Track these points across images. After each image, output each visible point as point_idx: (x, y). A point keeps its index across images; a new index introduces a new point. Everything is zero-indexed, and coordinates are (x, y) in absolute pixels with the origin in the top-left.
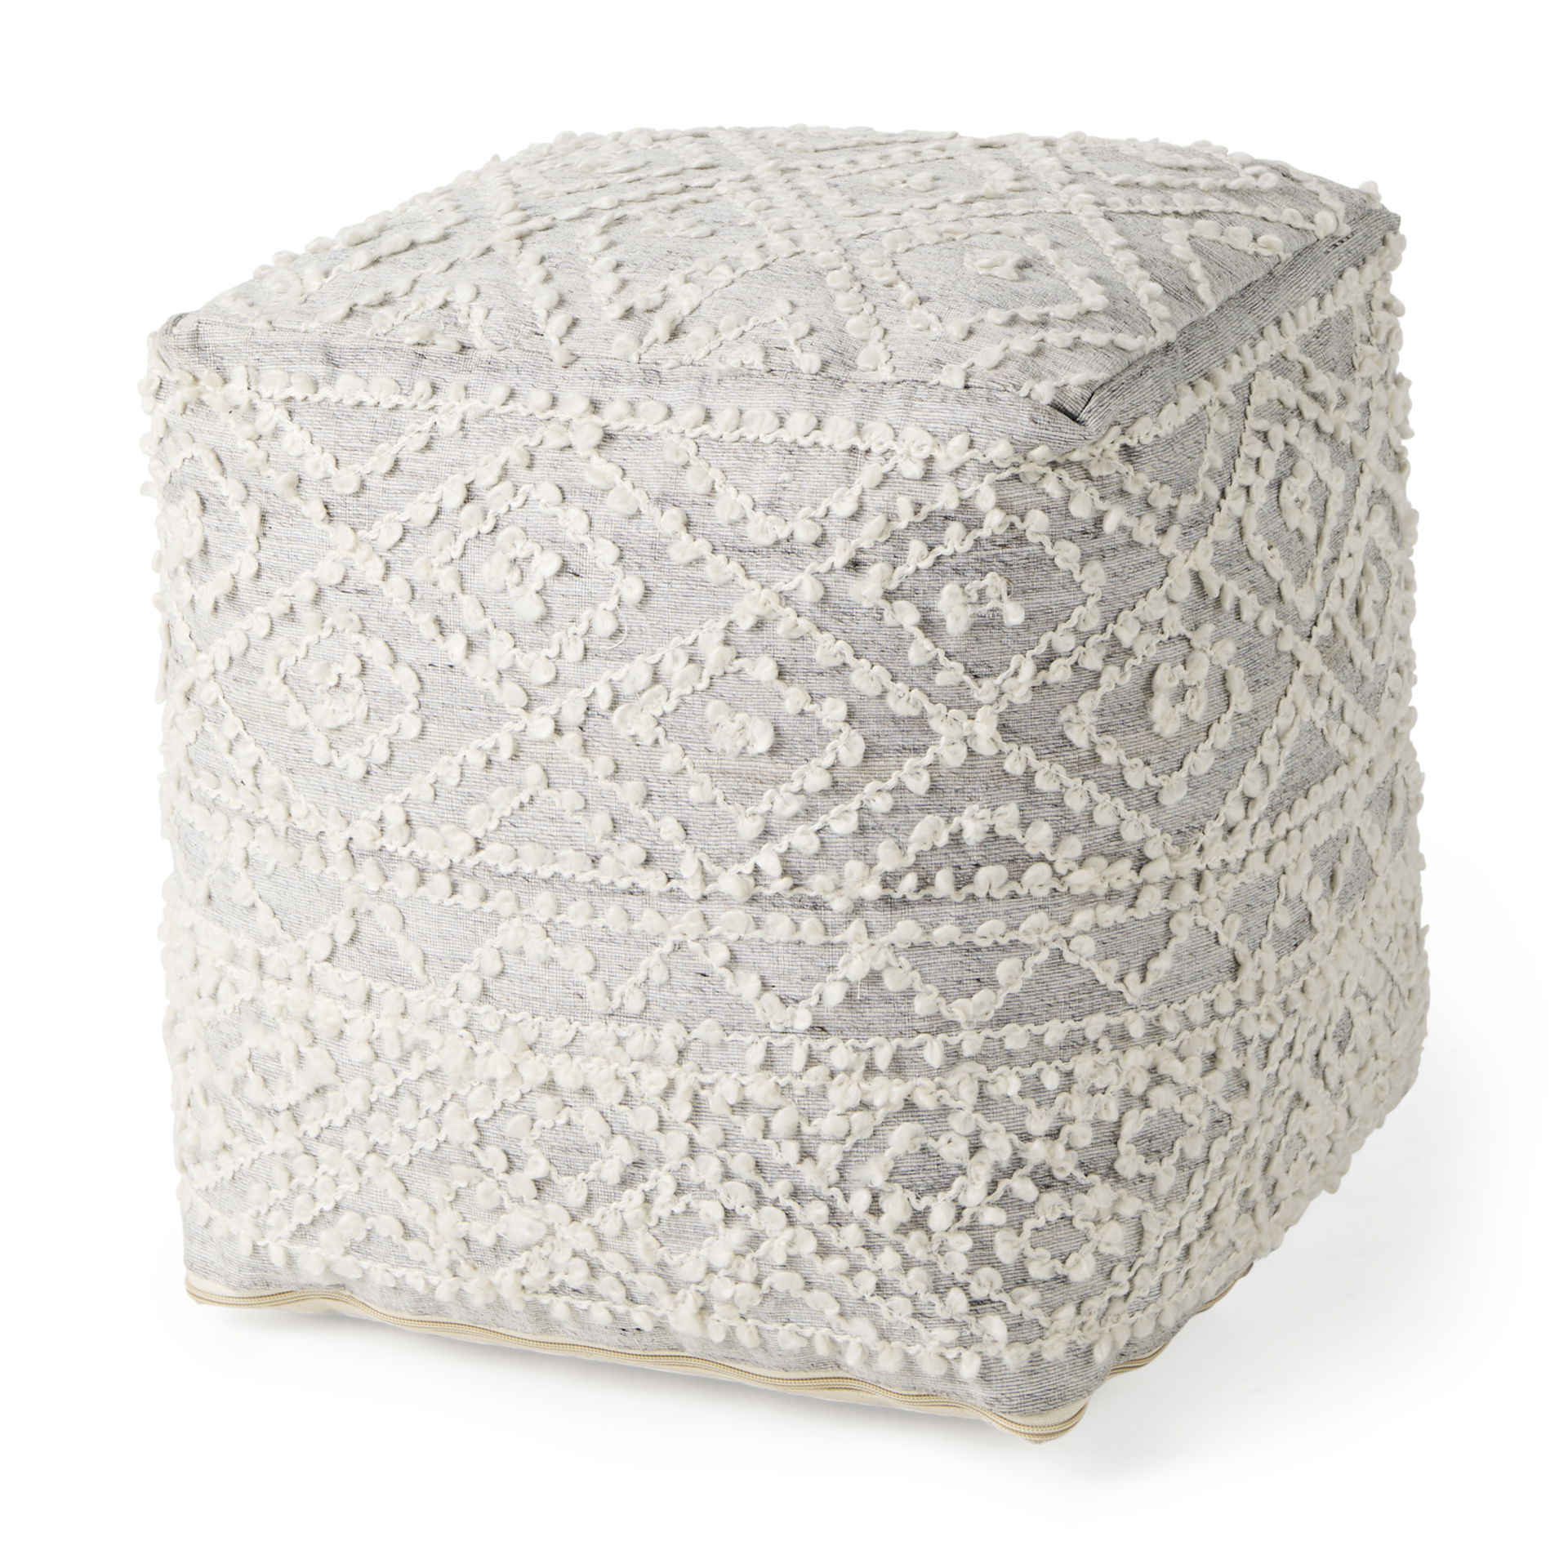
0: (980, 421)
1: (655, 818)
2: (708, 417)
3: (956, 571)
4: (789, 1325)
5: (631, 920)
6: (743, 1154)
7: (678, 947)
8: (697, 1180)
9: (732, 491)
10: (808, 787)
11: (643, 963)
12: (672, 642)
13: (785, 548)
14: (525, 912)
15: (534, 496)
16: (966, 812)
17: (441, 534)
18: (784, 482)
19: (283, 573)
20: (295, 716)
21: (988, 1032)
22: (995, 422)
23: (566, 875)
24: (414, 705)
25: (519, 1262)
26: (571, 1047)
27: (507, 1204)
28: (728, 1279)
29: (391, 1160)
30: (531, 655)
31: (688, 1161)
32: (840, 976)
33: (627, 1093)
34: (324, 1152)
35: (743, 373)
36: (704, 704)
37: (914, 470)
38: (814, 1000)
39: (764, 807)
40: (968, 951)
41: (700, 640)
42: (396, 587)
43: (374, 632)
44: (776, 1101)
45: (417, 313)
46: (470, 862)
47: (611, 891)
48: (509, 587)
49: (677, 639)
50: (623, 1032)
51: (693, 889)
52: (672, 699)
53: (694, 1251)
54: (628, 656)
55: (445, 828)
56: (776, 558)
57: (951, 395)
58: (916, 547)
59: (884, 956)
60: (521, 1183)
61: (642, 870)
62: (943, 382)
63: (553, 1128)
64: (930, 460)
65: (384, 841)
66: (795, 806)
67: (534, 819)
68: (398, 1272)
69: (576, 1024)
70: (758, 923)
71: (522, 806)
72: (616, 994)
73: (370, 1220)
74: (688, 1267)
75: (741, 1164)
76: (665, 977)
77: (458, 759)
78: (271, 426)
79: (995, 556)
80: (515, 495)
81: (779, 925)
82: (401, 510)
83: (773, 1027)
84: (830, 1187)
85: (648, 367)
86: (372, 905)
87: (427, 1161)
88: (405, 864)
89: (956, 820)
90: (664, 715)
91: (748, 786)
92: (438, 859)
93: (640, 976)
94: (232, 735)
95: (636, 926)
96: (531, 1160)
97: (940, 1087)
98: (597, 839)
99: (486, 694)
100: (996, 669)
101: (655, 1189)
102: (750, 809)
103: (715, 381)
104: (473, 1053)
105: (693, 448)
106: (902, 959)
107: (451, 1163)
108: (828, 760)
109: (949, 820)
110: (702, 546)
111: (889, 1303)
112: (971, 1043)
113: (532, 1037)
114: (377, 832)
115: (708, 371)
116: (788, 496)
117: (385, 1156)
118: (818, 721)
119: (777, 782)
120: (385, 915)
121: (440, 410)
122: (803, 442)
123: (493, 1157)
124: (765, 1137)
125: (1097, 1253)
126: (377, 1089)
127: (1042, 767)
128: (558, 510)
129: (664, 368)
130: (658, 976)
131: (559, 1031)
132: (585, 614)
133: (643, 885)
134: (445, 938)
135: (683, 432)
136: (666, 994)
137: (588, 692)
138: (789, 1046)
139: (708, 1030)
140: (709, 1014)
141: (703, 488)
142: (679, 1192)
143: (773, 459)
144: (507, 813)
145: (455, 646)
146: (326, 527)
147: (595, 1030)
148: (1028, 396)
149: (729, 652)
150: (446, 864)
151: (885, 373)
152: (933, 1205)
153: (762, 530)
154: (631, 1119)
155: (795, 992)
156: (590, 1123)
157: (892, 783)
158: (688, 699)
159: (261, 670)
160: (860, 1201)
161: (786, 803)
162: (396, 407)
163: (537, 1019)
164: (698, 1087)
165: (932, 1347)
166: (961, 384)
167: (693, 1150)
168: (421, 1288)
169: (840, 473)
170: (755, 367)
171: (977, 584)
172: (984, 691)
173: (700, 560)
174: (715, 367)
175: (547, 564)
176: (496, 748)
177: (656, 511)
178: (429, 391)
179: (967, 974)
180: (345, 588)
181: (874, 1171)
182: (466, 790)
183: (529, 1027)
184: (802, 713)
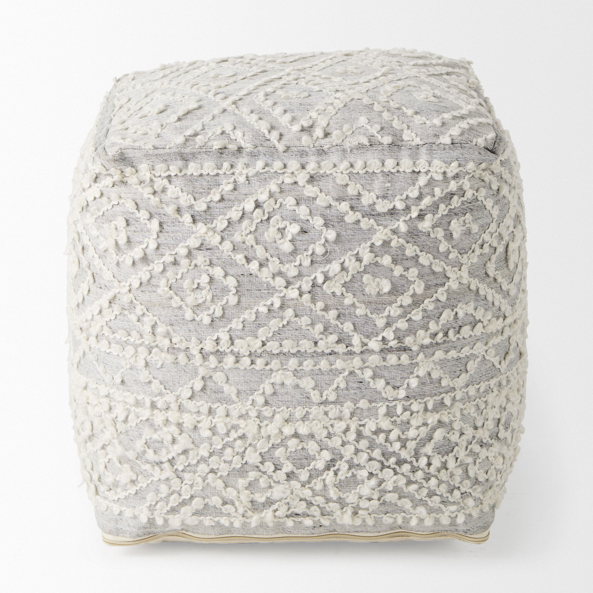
0: (461, 156)
1: (342, 324)
2: (352, 166)
3: (456, 214)
4: (388, 515)
5: (331, 365)
6: (377, 450)
7: (351, 373)
8: (357, 463)
9: (367, 193)
10: (404, 304)
11: (335, 382)
12: (348, 254)
13: (393, 212)
14: (285, 367)
15: (284, 203)
16: (459, 306)
17: (246, 223)
18: (388, 187)
19: (170, 246)
20: (176, 302)
21: (463, 390)
22: (466, 155)
23: (303, 350)
24: (234, 291)
25: (275, 507)
26: (304, 418)
27: (273, 484)
28: (366, 500)
29: (219, 474)
30: (287, 266)
31: (354, 456)
32: (415, 375)
33: (329, 433)
34: (187, 476)
35: (361, 147)
36: (362, 277)
37: (439, 177)
38: (406, 386)
39: (386, 313)
40: (457, 359)
41: (360, 252)
42: (227, 245)
43: (215, 265)
44: (391, 427)
45: (212, 137)
46: (259, 351)
47: (323, 354)
48: (277, 240)
49: (350, 253)
50: (327, 409)
51: (357, 349)
52: (348, 276)
53: (353, 492)
54: (329, 261)
55: (248, 338)
56: (388, 217)
57: (447, 147)
58: (442, 206)
59: (431, 365)
60: (281, 475)
61: (336, 345)
62: (442, 142)
63: (295, 451)
64: (444, 173)
65: (219, 348)
66: (399, 311)
67: (288, 330)
68: (216, 519)
69: (306, 409)
70: (384, 359)
71: (284, 326)
72: (324, 395)
73: (206, 500)
74: (351, 498)
75: (377, 454)
76: (345, 386)
77: (255, 310)
78: (161, 187)
79: (468, 207)
80: (276, 204)
81: (392, 359)
82: (225, 215)
83: (389, 399)
84: (411, 457)
85: (318, 148)
86: (212, 374)
87: (236, 473)
88: (229, 355)
89: (455, 310)
90: (345, 283)
91: (380, 306)
92: (244, 351)
93: (335, 386)
94: (141, 313)
95: (333, 367)
96: (284, 466)
97: (449, 413)
98: (316, 335)
99: (268, 284)
100: (467, 250)
101: (339, 469)
102: (380, 315)
103: (349, 151)
104: (260, 427)
105: (348, 178)
106: (437, 366)
107: (247, 472)
108: (411, 292)
109: (453, 310)
110: (358, 215)
111: (431, 499)
112: (459, 395)
113: (287, 416)
114: (216, 345)
115: (345, 147)
116: (390, 192)
117: (216, 473)
118: (407, 278)
119: (391, 304)
120: (219, 377)
121: (236, 174)
122: (392, 171)
123: (269, 467)
124: (386, 442)
125: (495, 468)
126: (214, 446)
127: (481, 286)
128: (296, 208)
129: (325, 148)
130: (343, 385)
131: (299, 412)
132: (312, 246)
133: (336, 350)
134: (247, 382)
135: (342, 172)
136: (345, 392)
137: (313, 277)
138: (396, 405)
139: (363, 404)
140: (363, 397)
141: (356, 193)
142: (350, 468)
143: (381, 179)
144: (277, 329)
145: (254, 266)
146: (192, 225)
147: (315, 411)
148: (476, 145)
149: (373, 255)
150: (249, 353)
151: (418, 141)
152: (448, 459)
153: (382, 207)
154: (329, 443)
155: (398, 384)
156: (312, 447)
157: (434, 298)
158: (355, 276)
159: (158, 286)
160: (423, 461)
161: (395, 311)
162: (217, 175)
163: (289, 409)
164: (358, 426)
165: (447, 514)
166: (450, 142)
167: (357, 451)
168: (227, 524)
169: (410, 181)
170: (364, 144)
171: (463, 218)
172: (464, 259)
173: (358, 221)
174: (347, 145)
175: (294, 229)
176: (272, 305)
177: (337, 204)
178: (230, 167)
179: (457, 368)
180: (201, 249)
181: (428, 449)
182: (258, 322)
183: (285, 413)
184: (401, 276)
